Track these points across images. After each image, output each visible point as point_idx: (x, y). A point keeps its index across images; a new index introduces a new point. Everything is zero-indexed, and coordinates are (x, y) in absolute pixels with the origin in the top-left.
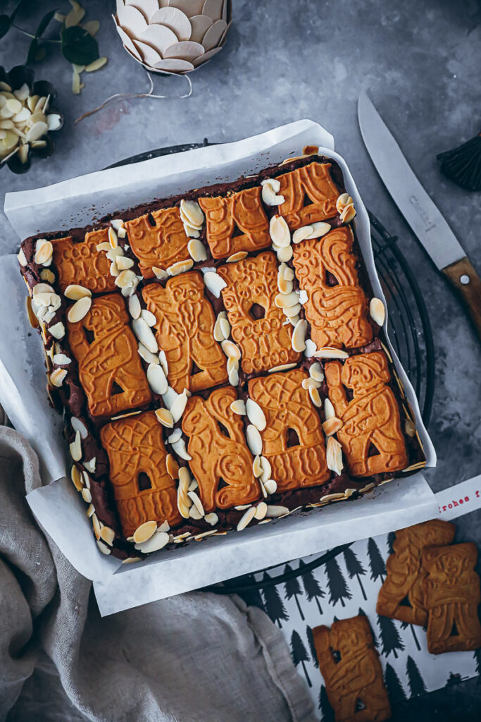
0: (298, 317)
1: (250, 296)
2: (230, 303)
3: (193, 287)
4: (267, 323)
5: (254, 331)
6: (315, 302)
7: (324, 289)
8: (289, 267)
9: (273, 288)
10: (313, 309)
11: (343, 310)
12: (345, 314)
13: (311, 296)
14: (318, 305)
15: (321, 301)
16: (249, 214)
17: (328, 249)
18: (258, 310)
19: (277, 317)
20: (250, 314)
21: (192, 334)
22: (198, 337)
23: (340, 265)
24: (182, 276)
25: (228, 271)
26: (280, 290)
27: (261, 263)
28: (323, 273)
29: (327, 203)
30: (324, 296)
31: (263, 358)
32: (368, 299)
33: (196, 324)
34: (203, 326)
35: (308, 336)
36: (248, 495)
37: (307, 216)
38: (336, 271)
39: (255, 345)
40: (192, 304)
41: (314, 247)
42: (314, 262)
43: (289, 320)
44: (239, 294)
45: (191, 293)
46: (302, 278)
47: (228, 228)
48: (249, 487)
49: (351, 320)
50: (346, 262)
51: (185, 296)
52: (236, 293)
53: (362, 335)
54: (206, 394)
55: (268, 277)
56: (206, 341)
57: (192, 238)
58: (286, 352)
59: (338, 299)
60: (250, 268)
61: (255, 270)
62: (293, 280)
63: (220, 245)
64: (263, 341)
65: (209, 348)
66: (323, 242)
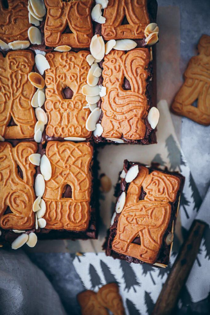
0: (96, 105)
1: (65, 80)
2: (49, 81)
3: (25, 62)
4: (72, 103)
5: (62, 107)
6: (110, 98)
7: (119, 90)
8: (100, 67)
9: (84, 79)
10: (108, 102)
11: (129, 110)
12: (129, 113)
13: (108, 93)
14: (112, 101)
15: (114, 99)
16: (79, 19)
17: (130, 62)
18: (69, 92)
19: (81, 101)
20: (62, 94)
21: (16, 97)
22: (20, 100)
23: (135, 76)
24: (19, 52)
25: (54, 57)
26: (88, 82)
27: (79, 58)
28: (122, 79)
29: (139, 27)
30: (118, 95)
31: (63, 128)
32: (149, 107)
33: (20, 90)
34: (25, 93)
35: (99, 121)
36: (24, 224)
37: (121, 32)
38: (131, 79)
39: (59, 117)
40: (21, 75)
41: (121, 57)
42: (117, 68)
43: (88, 106)
44: (57, 77)
45: (23, 67)
46: (106, 78)
47: (61, 26)
48: (26, 219)
49: (132, 118)
50: (140, 75)
51: (17, 67)
52: (56, 75)
53: (137, 132)
54: (15, 142)
55: (81, 69)
56: (25, 104)
57: (33, 25)
58: (80, 128)
59: (127, 100)
60: (71, 60)
61: (74, 62)
62: (100, 77)
63: (52, 36)
64: (66, 115)
65: (26, 110)
66: (128, 55)
